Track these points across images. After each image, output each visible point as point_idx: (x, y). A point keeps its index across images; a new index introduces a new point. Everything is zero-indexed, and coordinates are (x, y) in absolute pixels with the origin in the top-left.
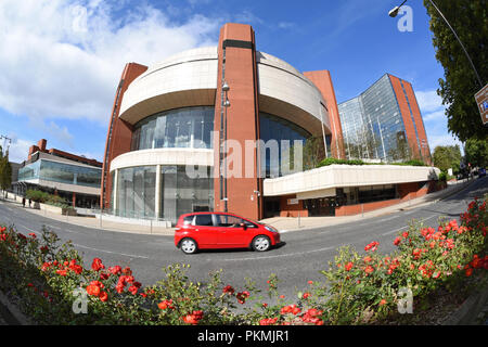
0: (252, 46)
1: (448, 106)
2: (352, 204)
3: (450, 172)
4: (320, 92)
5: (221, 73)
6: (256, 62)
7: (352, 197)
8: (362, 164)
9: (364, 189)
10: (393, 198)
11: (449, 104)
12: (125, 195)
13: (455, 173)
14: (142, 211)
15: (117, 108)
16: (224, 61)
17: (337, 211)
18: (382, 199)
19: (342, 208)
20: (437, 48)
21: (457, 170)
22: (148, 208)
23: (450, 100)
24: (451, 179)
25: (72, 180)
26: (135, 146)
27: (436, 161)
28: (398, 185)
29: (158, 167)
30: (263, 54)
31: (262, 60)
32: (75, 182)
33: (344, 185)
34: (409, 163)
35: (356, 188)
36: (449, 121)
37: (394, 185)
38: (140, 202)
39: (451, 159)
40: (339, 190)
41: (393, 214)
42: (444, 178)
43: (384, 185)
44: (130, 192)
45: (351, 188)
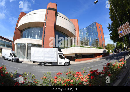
0: (56, 10)
1: (111, 32)
2: (80, 58)
3: (111, 51)
4: (74, 26)
5: (46, 17)
6: (56, 15)
7: (80, 56)
8: (83, 47)
9: (83, 54)
10: (92, 57)
11: (111, 31)
12: (18, 51)
13: (112, 52)
14: (22, 56)
15: (17, 25)
16: (47, 14)
17: (75, 60)
18: (89, 58)
19: (77, 59)
20: (110, 15)
21: (113, 50)
22: (24, 55)
23: (112, 30)
24: (111, 53)
25: (4, 45)
26: (21, 37)
27: (107, 48)
28: (94, 54)
29: (27, 44)
30: (59, 13)
31: (58, 15)
32: (5, 46)
33: (78, 53)
34: (98, 48)
35: (81, 54)
36: (111, 37)
37: (93, 54)
38: (22, 53)
39: (111, 47)
40: (76, 54)
41: (91, 62)
42: (108, 53)
43: (90, 54)
44: (19, 50)
45: (80, 54)
